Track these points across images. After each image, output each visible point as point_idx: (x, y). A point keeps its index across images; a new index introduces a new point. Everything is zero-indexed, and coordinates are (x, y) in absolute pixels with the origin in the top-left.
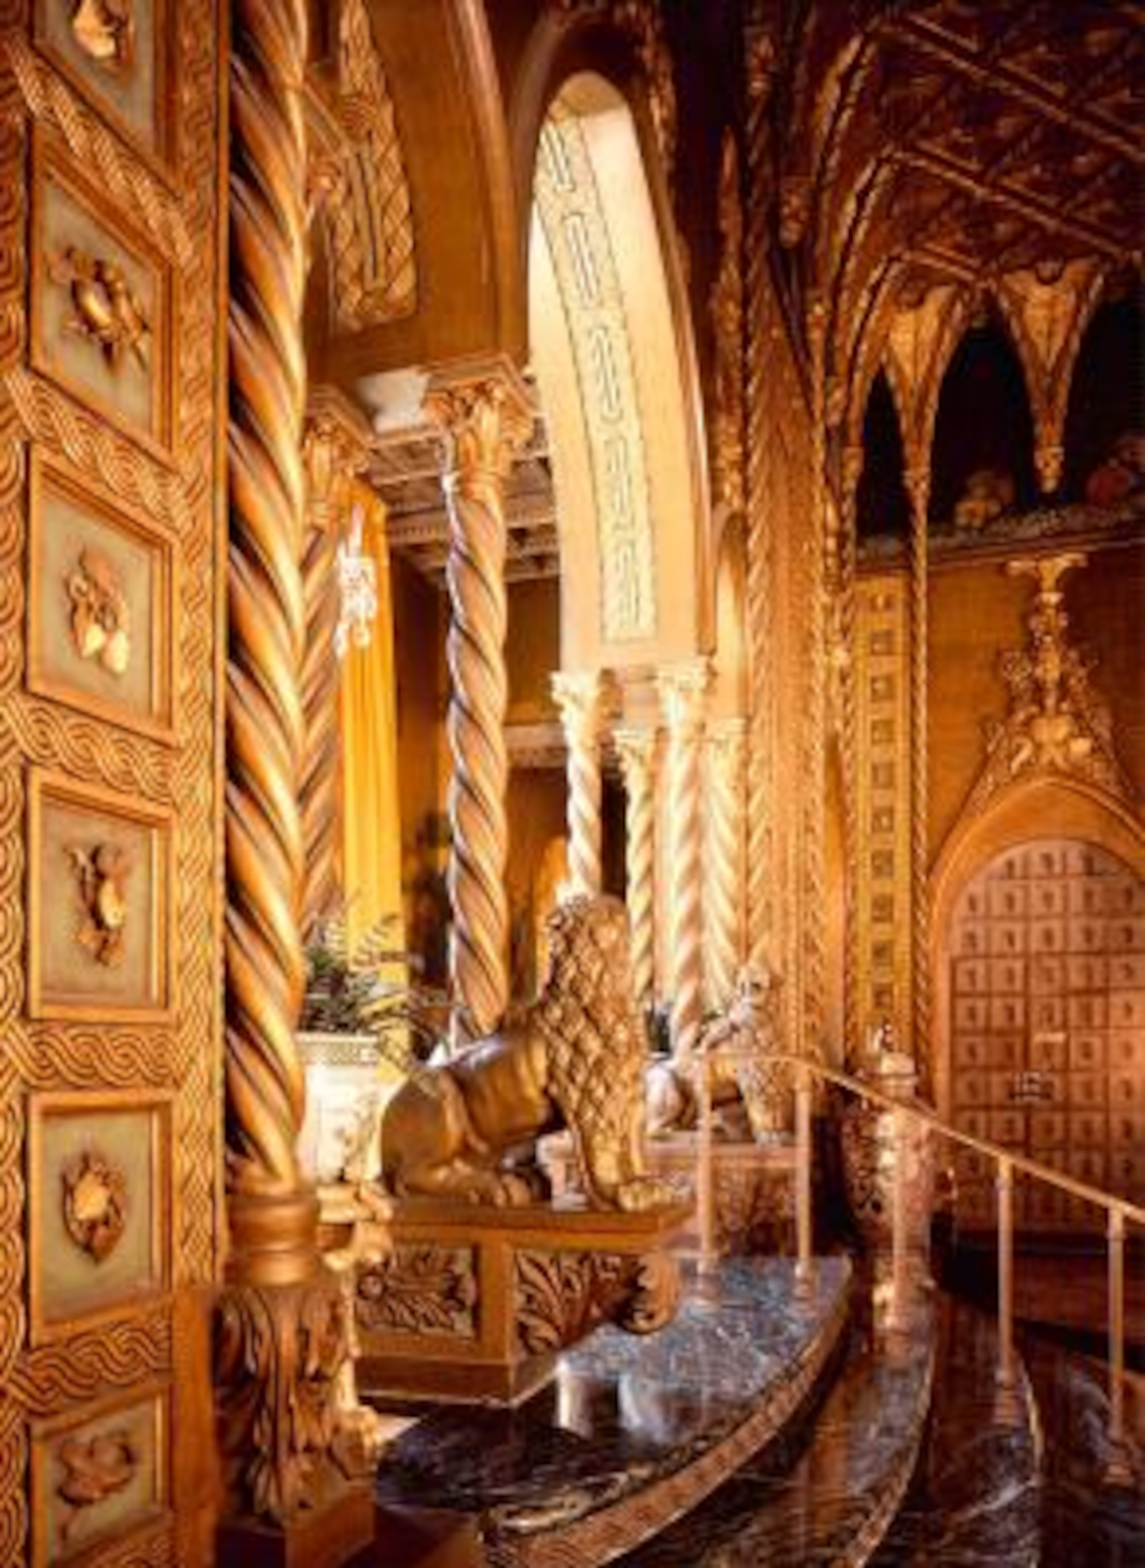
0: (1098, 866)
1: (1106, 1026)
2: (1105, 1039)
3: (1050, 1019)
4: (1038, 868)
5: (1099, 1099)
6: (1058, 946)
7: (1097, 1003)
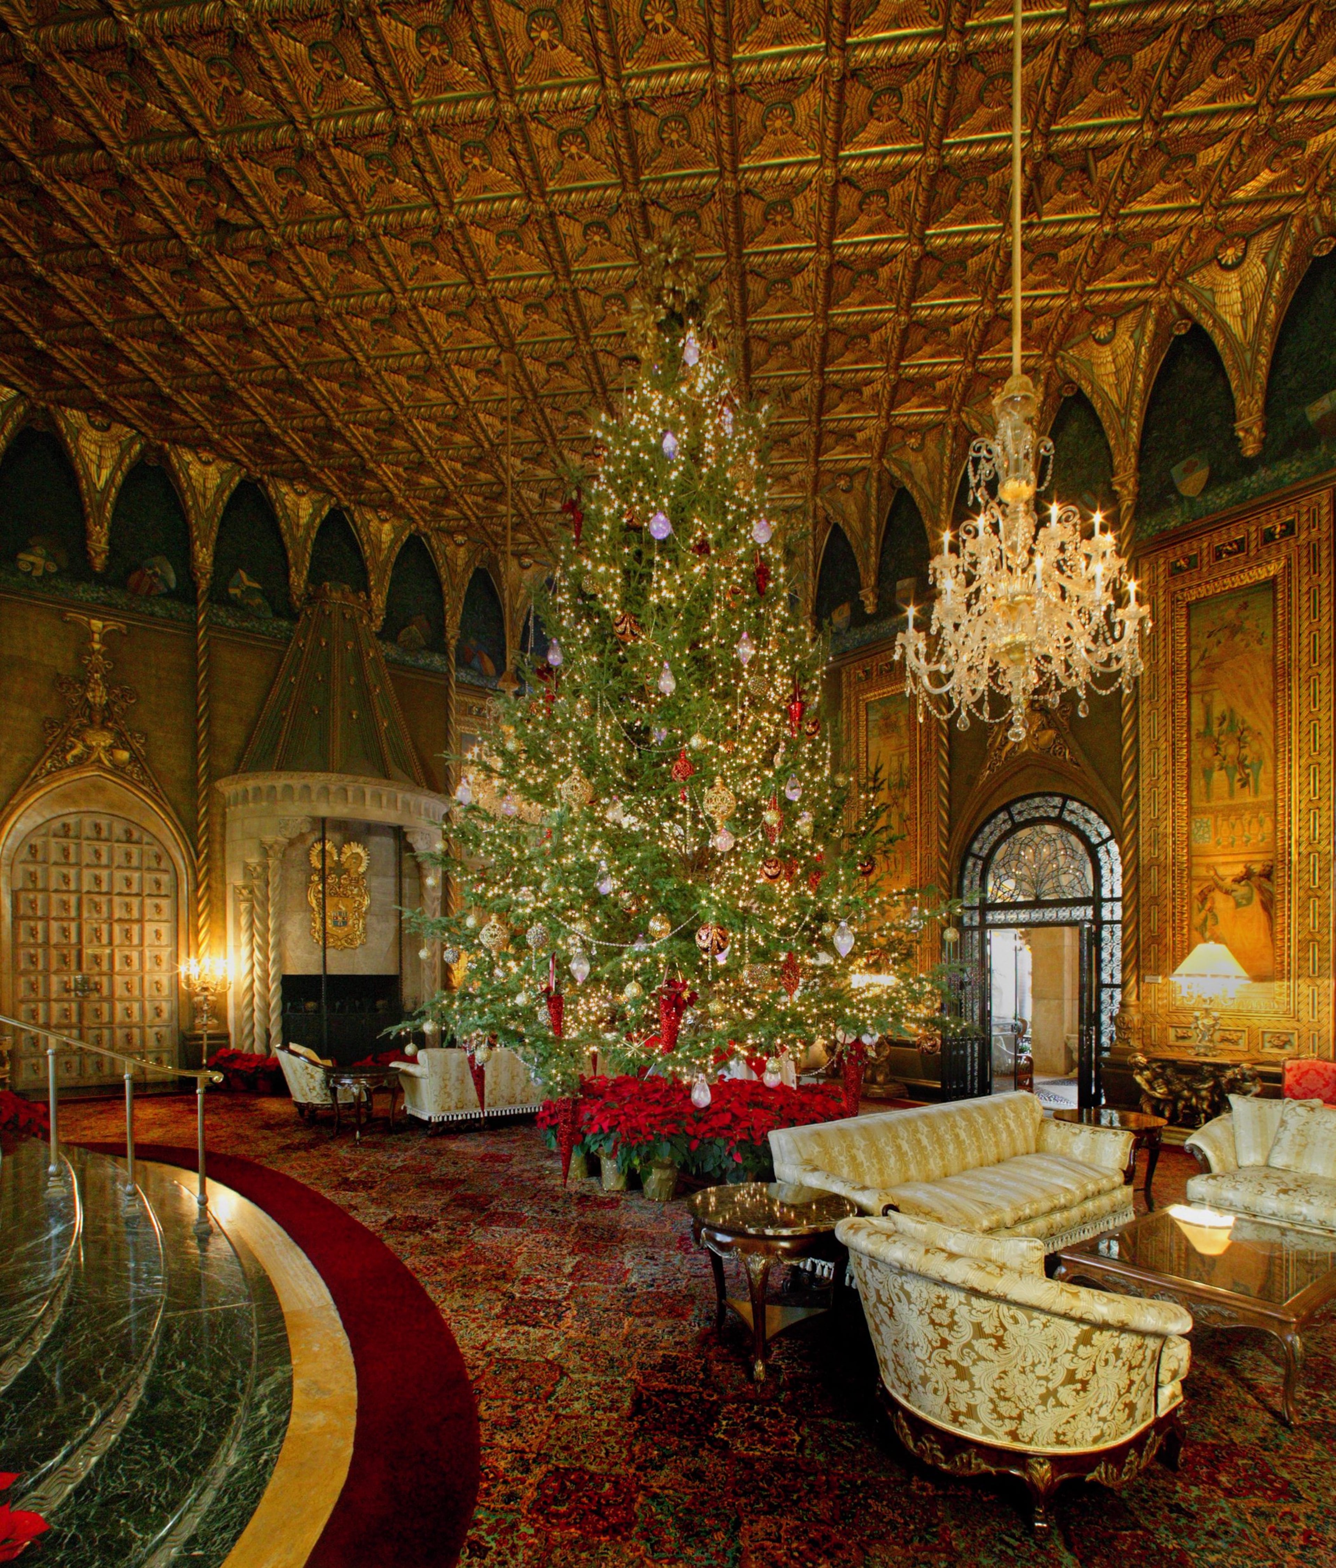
0: (136, 836)
1: (141, 944)
2: (142, 954)
3: (99, 939)
4: (88, 831)
5: (136, 992)
6: (105, 888)
7: (136, 928)
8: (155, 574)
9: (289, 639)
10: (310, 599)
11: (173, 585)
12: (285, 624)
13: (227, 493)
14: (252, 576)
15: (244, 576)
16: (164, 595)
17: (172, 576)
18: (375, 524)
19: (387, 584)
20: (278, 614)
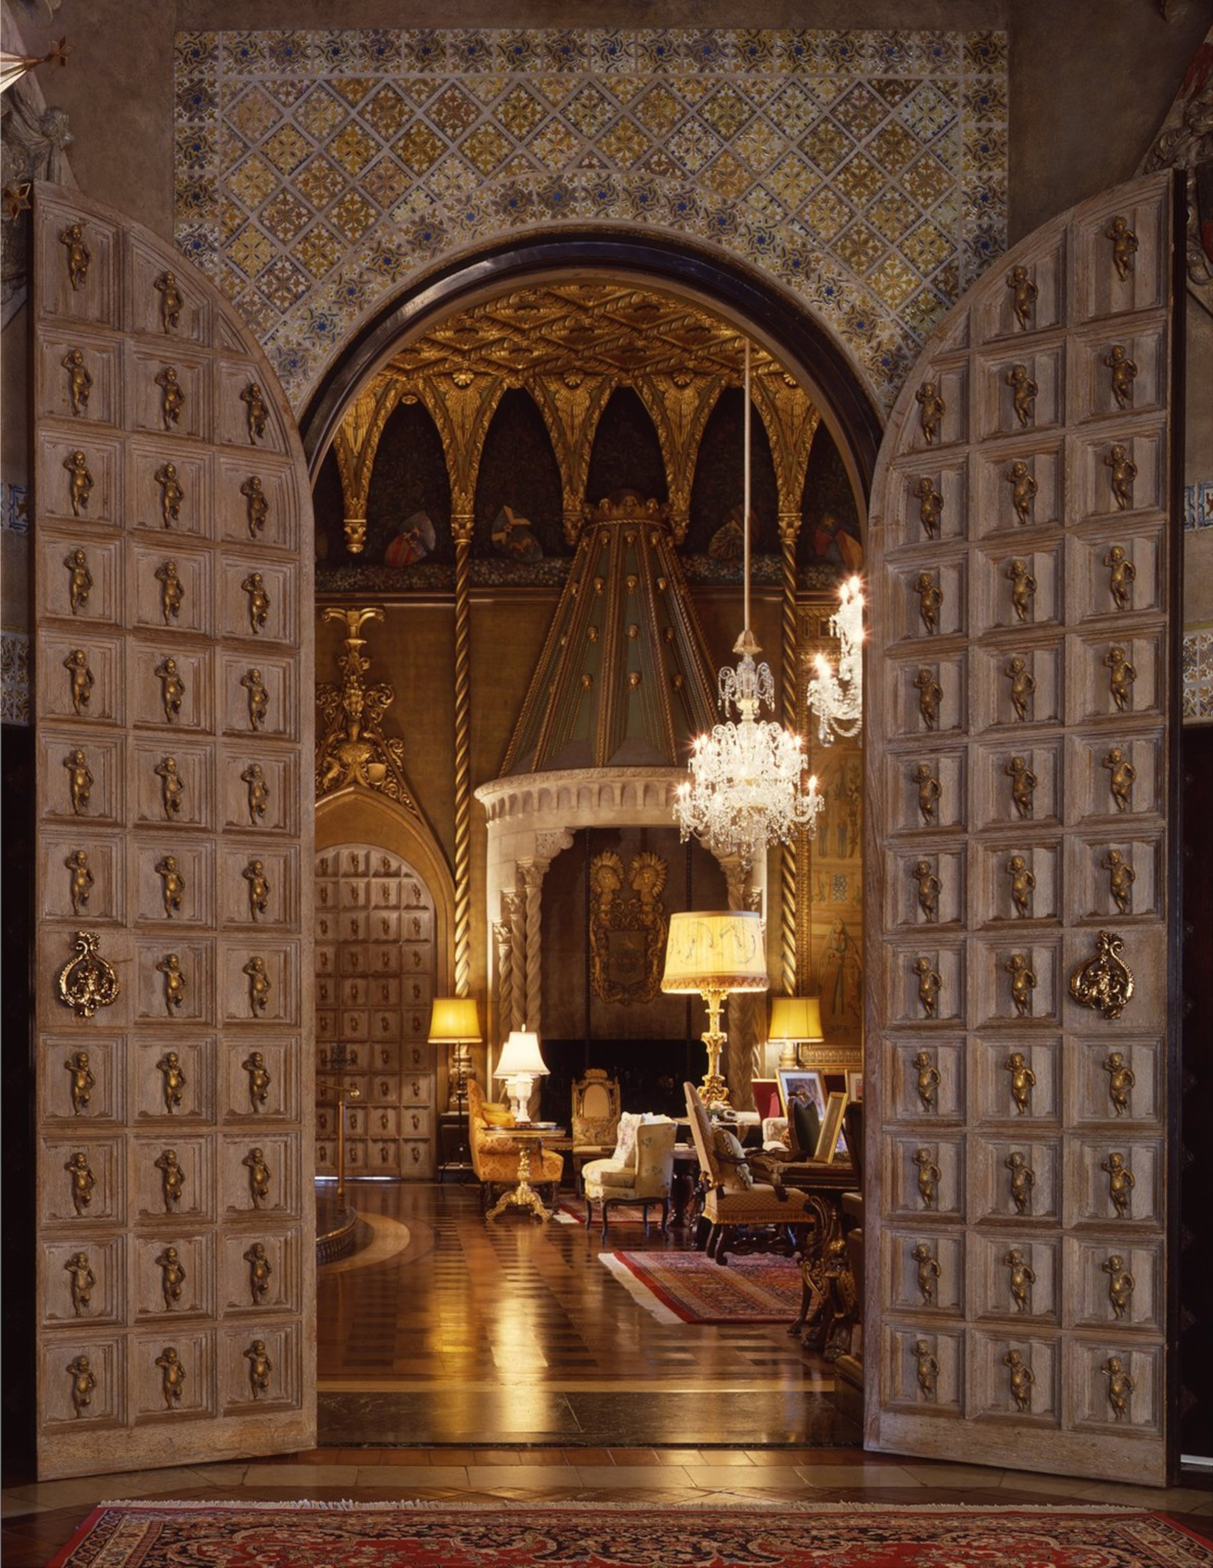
1: (399, 1003)
2: (399, 1015)
5: (393, 1064)
7: (393, 983)
8: (414, 537)
9: (562, 584)
10: (586, 528)
11: (432, 546)
12: (558, 564)
13: (488, 415)
14: (518, 513)
15: (509, 511)
16: (423, 561)
17: (432, 534)
18: (672, 392)
19: (690, 474)
20: (550, 553)
